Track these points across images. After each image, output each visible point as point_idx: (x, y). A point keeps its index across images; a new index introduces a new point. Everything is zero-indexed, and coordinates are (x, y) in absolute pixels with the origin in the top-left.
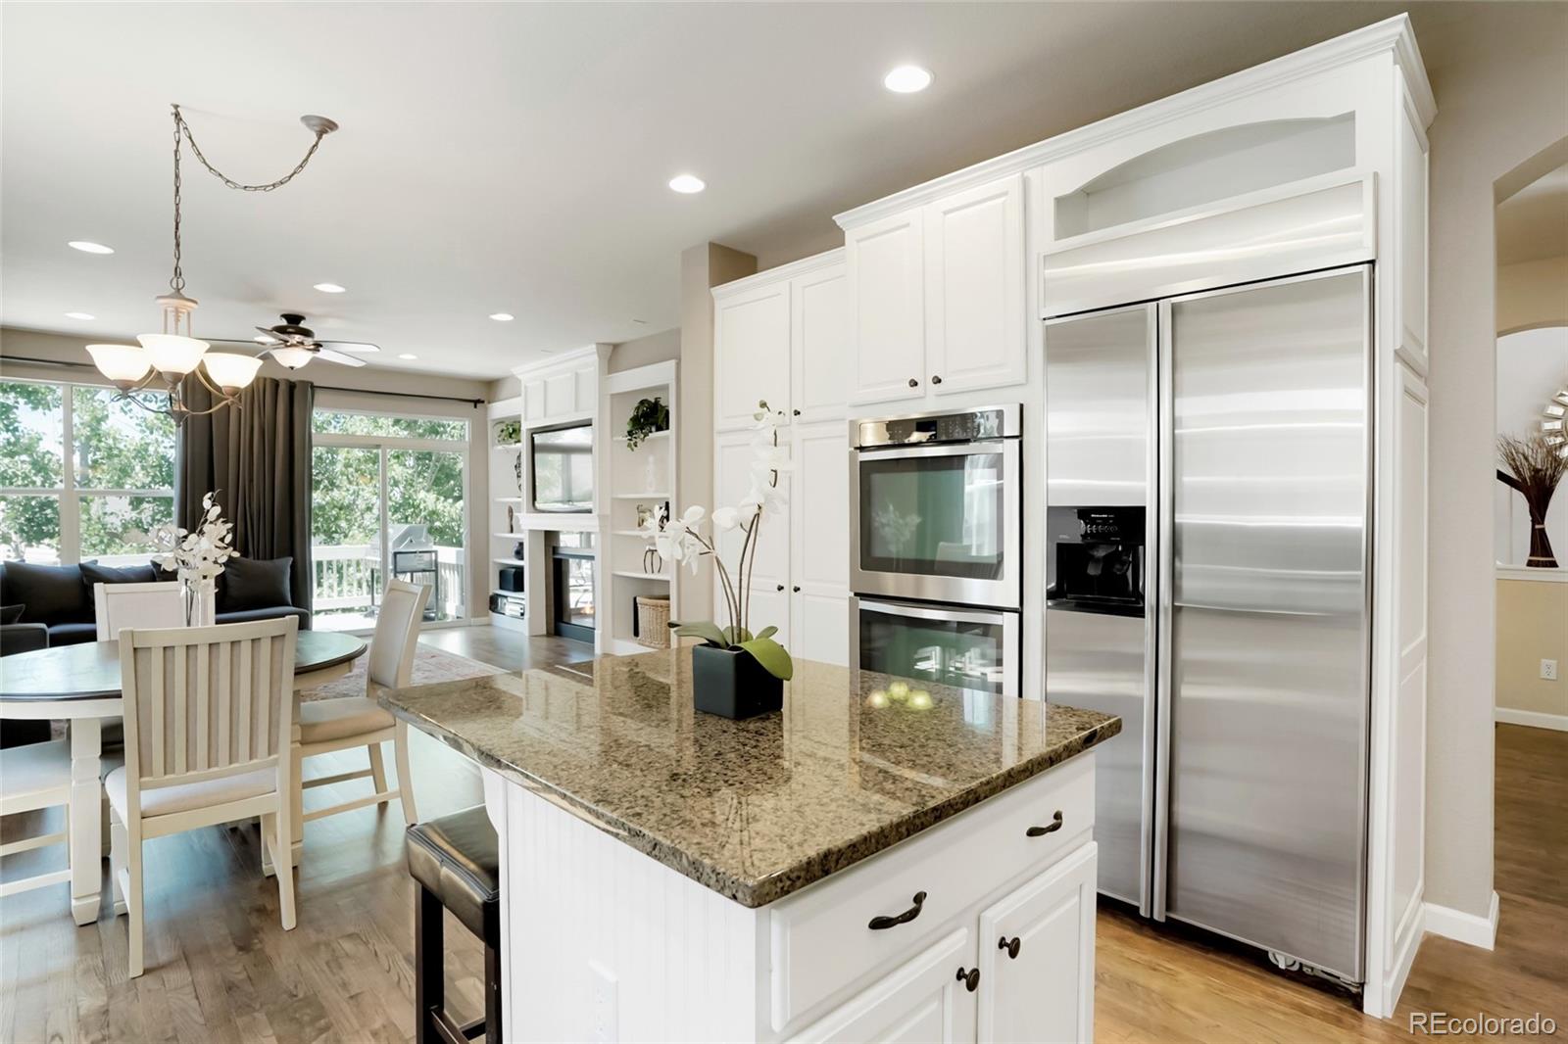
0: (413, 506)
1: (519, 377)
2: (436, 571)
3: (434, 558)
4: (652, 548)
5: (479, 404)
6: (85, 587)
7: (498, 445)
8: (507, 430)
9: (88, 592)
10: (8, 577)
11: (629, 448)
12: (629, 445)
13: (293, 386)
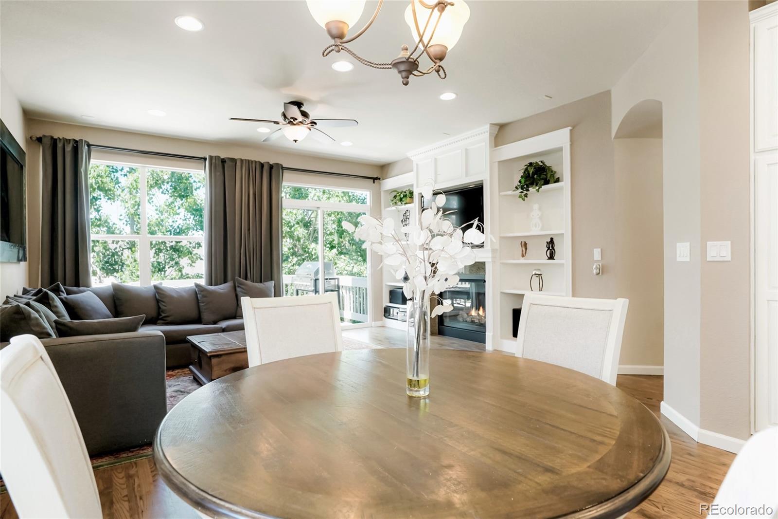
0: (308, 252)
1: (412, 158)
2: (338, 291)
3: (337, 283)
4: (537, 273)
5: (375, 181)
6: (158, 301)
7: (389, 207)
8: (400, 195)
9: (159, 304)
10: (114, 293)
11: (521, 199)
12: (520, 197)
13: (271, 167)
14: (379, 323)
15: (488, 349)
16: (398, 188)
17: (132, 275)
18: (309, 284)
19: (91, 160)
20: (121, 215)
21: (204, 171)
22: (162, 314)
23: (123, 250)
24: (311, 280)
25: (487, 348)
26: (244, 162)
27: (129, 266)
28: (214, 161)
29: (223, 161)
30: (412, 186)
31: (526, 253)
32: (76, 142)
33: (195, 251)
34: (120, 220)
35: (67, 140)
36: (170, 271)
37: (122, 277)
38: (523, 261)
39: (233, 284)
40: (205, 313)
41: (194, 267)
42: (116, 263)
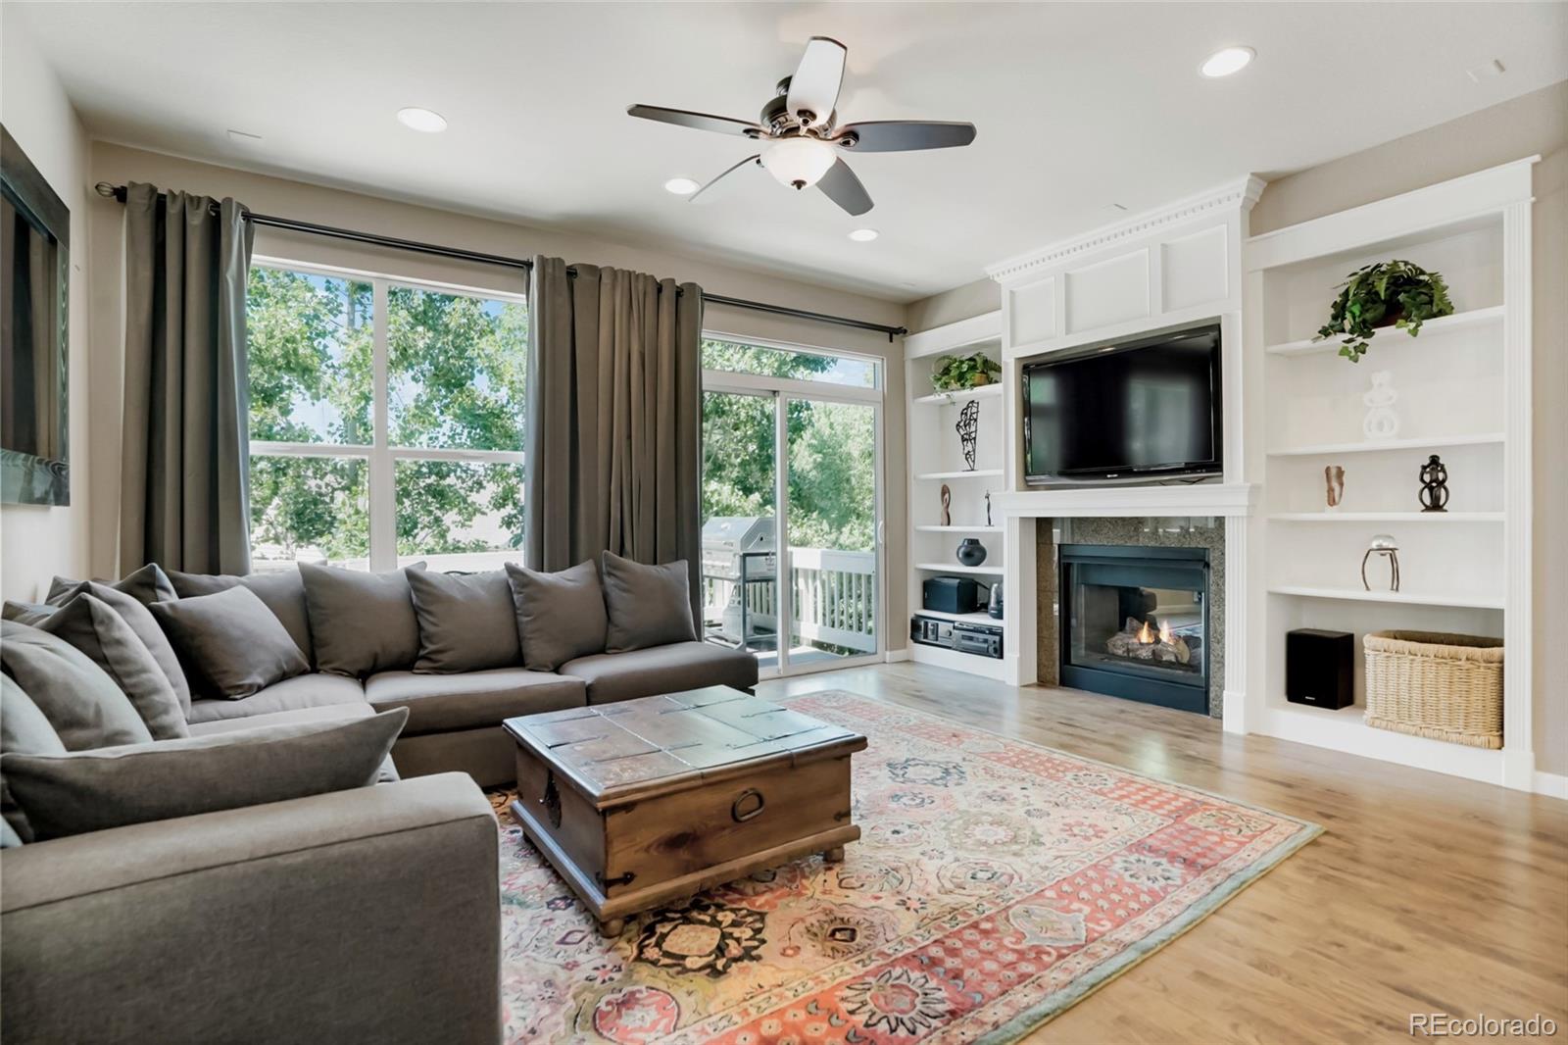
1: (998, 279)
4: (1385, 544)
5: (894, 336)
6: (416, 611)
7: (931, 394)
8: (958, 367)
9: (419, 617)
10: (305, 590)
11: (1347, 358)
12: (1344, 352)
13: (679, 293)
14: (900, 654)
15: (1230, 730)
16: (957, 350)
17: (351, 541)
18: (728, 564)
19: (254, 256)
20: (331, 425)
21: (524, 296)
22: (427, 644)
23: (333, 492)
24: (735, 555)
25: (1225, 728)
26: (620, 275)
27: (345, 523)
28: (549, 270)
29: (571, 273)
30: (997, 344)
31: (1341, 495)
32: (215, 205)
33: (473, 497)
34: (329, 432)
35: (191, 198)
36: (425, 537)
37: (330, 545)
38: (1332, 514)
39: (594, 569)
40: (532, 642)
41: (470, 526)
42: (319, 517)
